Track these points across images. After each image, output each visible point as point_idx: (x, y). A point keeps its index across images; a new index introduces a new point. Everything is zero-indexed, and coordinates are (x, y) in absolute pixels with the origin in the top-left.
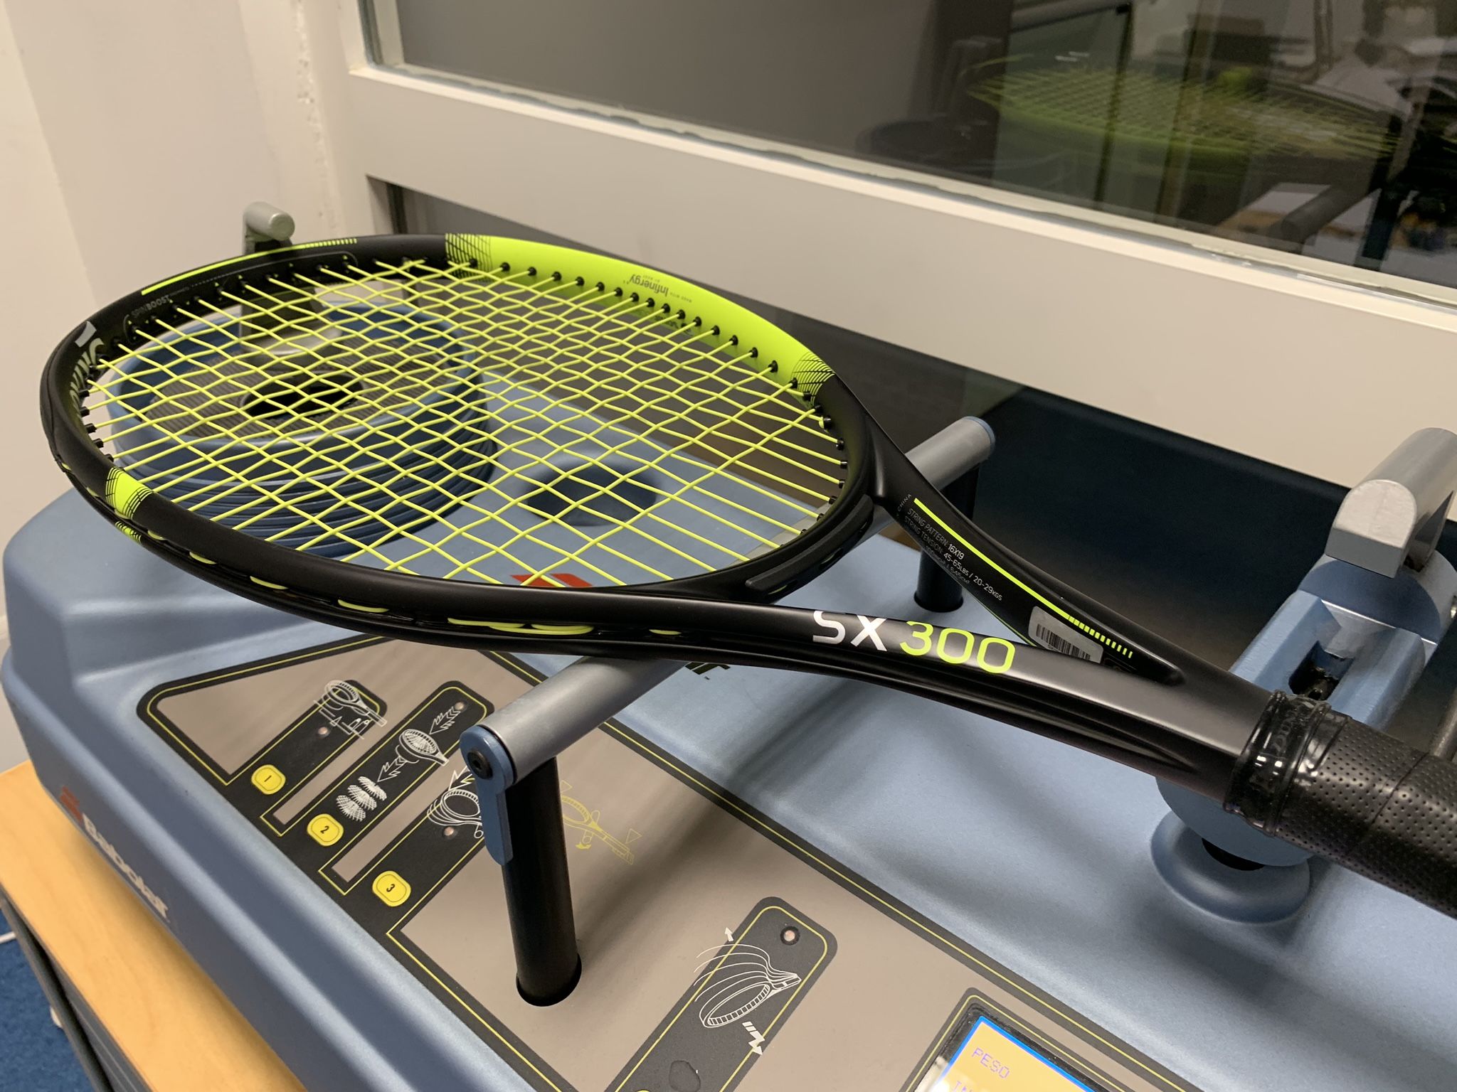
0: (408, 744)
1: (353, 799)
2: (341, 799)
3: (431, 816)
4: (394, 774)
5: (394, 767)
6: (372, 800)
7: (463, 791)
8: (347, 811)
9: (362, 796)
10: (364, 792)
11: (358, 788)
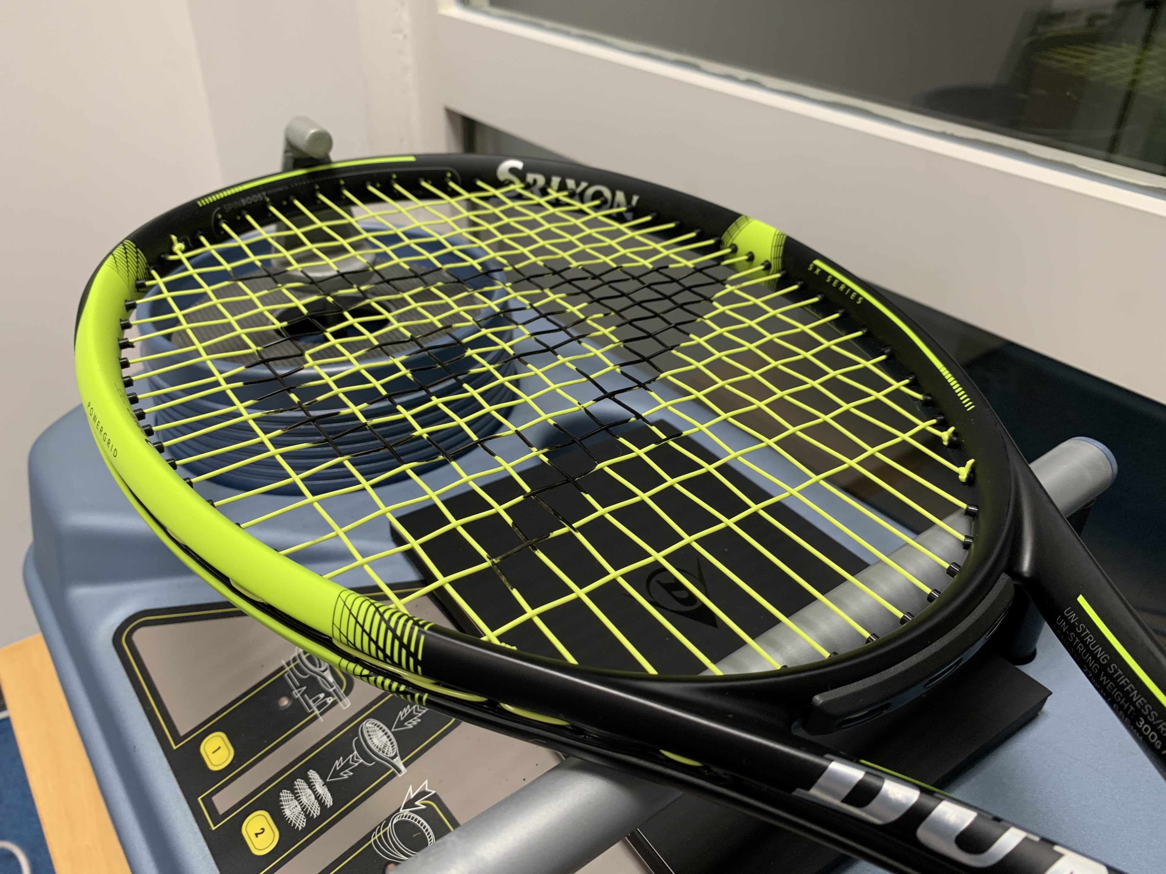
0: (367, 738)
1: (297, 798)
2: (285, 795)
3: (375, 841)
4: (346, 775)
5: (347, 766)
6: (316, 804)
7: (416, 816)
8: (287, 812)
9: (307, 797)
10: (309, 791)
11: (305, 784)
